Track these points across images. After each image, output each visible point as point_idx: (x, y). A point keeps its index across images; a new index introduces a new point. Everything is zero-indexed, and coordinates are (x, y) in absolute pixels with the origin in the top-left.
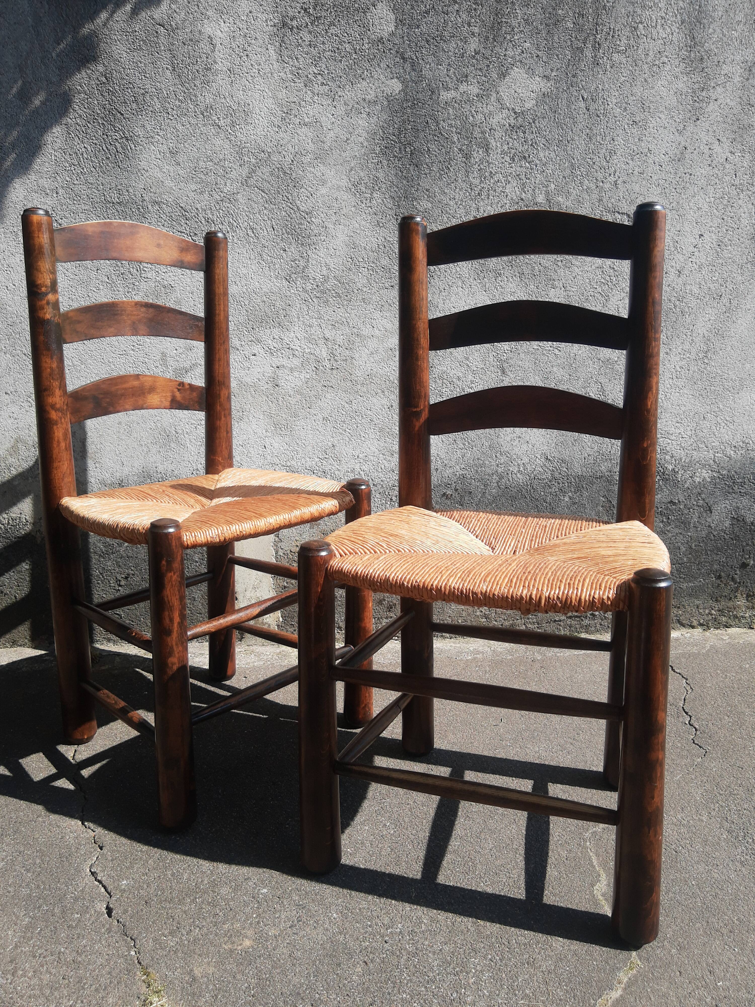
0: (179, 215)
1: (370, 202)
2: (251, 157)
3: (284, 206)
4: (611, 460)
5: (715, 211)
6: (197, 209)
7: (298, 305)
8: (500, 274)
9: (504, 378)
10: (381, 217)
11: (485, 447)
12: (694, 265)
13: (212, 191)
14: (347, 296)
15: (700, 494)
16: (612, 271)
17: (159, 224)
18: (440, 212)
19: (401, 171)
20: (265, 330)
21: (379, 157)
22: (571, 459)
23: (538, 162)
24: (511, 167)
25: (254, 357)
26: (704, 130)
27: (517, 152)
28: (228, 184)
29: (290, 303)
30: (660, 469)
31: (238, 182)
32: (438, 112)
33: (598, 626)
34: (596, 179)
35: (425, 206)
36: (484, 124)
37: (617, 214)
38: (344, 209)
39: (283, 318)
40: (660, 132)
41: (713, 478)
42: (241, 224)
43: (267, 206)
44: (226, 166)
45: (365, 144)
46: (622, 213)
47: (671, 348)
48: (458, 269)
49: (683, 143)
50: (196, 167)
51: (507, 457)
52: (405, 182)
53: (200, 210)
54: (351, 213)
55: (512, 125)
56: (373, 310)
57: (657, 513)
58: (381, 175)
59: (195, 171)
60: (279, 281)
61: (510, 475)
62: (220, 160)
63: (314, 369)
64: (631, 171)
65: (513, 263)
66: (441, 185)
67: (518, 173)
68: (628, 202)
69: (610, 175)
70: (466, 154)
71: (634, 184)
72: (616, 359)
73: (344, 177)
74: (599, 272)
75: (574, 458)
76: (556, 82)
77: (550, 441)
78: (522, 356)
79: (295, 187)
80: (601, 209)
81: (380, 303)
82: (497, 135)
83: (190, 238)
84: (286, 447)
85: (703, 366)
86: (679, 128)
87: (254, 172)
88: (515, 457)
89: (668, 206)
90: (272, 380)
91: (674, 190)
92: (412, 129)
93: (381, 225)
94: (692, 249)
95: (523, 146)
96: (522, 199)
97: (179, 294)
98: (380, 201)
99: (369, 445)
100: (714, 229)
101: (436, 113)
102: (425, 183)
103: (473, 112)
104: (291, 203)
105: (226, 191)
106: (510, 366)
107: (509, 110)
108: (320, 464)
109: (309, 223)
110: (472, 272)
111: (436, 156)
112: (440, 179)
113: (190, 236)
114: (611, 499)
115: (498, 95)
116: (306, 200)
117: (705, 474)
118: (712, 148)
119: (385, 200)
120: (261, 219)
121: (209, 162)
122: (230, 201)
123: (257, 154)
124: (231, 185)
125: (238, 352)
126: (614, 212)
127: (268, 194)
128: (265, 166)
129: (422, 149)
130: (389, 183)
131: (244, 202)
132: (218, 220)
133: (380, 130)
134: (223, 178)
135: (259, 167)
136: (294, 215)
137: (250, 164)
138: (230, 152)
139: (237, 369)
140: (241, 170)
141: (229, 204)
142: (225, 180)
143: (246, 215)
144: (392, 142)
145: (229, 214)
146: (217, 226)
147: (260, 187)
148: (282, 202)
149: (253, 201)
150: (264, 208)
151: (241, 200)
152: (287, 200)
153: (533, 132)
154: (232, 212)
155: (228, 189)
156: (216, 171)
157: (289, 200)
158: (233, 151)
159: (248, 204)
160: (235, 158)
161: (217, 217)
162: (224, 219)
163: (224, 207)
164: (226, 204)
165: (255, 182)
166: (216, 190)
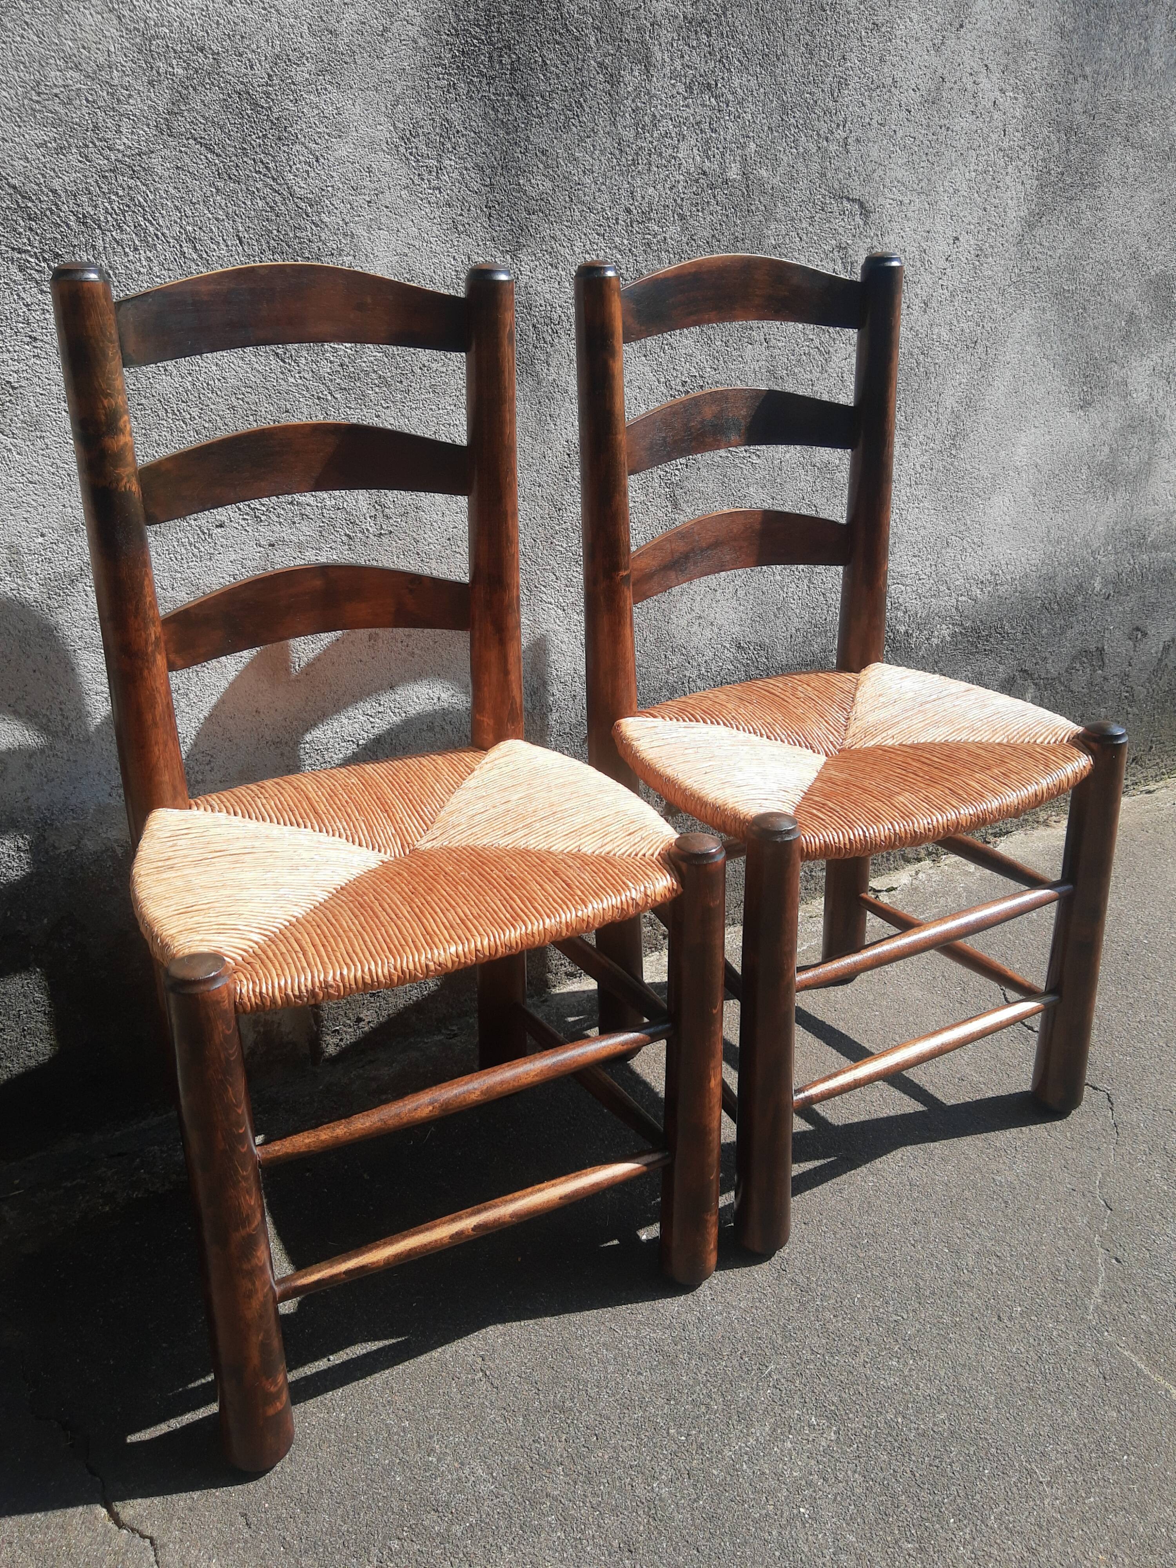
0: (9, 208)
1: (438, 177)
2: (174, 62)
3: (259, 185)
4: (826, 632)
5: (976, 195)
6: (54, 192)
7: (305, 410)
9: (677, 516)
10: (459, 212)
12: (946, 291)
13: (87, 146)
14: (401, 382)
15: (937, 663)
18: (567, 199)
19: (493, 108)
21: (450, 74)
22: (774, 641)
23: (730, 97)
24: (687, 106)
25: (219, 530)
26: (969, 47)
27: (698, 75)
28: (123, 130)
29: (289, 407)
30: (890, 634)
31: (148, 125)
34: (818, 135)
35: (541, 187)
36: (642, 11)
37: (845, 202)
38: (387, 194)
40: (910, 48)
41: (953, 635)
42: (165, 231)
43: (220, 184)
44: (116, 82)
45: (422, 42)
46: (854, 200)
47: (910, 434)
49: (940, 71)
50: (38, 85)
51: (682, 654)
52: (501, 133)
53: (63, 195)
54: (399, 201)
55: (689, 16)
56: (452, 407)
58: (456, 116)
59: (39, 94)
60: (262, 359)
61: (686, 685)
62: (100, 67)
63: (344, 538)
64: (867, 120)
66: (568, 141)
67: (698, 118)
68: (862, 179)
69: (838, 125)
70: (611, 76)
71: (870, 144)
72: (837, 462)
73: (383, 119)
75: (777, 638)
77: (744, 617)
79: (280, 139)
80: (823, 191)
82: (666, 35)
83: (43, 264)
85: (949, 460)
86: (936, 41)
87: (185, 99)
88: (693, 652)
89: (915, 186)
91: (924, 158)
92: (511, 13)
93: (461, 228)
94: (943, 263)
95: (706, 62)
96: (704, 173)
97: (32, 404)
98: (455, 175)
100: (972, 227)
102: (539, 137)
104: (274, 179)
105: (122, 148)
106: (685, 493)
108: (370, 726)
109: (317, 226)
111: (558, 77)
112: (566, 127)
113: (45, 260)
116: (307, 172)
117: (945, 631)
118: (978, 80)
119: (465, 172)
120: (210, 216)
121: (71, 72)
122: (134, 171)
123: (187, 54)
124: (132, 133)
125: (186, 524)
126: (842, 198)
127: (220, 156)
128: (208, 86)
129: (532, 61)
130: (473, 135)
131: (166, 174)
132: (109, 218)
133: (450, 12)
134: (112, 113)
135: (195, 89)
136: (283, 208)
137: (172, 80)
138: (122, 48)
139: (185, 561)
140: (153, 95)
141: (132, 178)
142: (117, 118)
143: (175, 206)
144: (475, 41)
145: (135, 205)
146: (108, 233)
147: (201, 138)
148: (254, 174)
149: (189, 172)
150: (214, 190)
151: (159, 170)
152: (264, 171)
153: (722, 34)
154: (142, 200)
155: (126, 141)
156: (91, 94)
157: (269, 170)
158: (128, 45)
159: (177, 180)
160: (135, 63)
161: (107, 212)
162: (125, 217)
163: (121, 186)
164: (125, 179)
165: (188, 126)
166: (97, 144)
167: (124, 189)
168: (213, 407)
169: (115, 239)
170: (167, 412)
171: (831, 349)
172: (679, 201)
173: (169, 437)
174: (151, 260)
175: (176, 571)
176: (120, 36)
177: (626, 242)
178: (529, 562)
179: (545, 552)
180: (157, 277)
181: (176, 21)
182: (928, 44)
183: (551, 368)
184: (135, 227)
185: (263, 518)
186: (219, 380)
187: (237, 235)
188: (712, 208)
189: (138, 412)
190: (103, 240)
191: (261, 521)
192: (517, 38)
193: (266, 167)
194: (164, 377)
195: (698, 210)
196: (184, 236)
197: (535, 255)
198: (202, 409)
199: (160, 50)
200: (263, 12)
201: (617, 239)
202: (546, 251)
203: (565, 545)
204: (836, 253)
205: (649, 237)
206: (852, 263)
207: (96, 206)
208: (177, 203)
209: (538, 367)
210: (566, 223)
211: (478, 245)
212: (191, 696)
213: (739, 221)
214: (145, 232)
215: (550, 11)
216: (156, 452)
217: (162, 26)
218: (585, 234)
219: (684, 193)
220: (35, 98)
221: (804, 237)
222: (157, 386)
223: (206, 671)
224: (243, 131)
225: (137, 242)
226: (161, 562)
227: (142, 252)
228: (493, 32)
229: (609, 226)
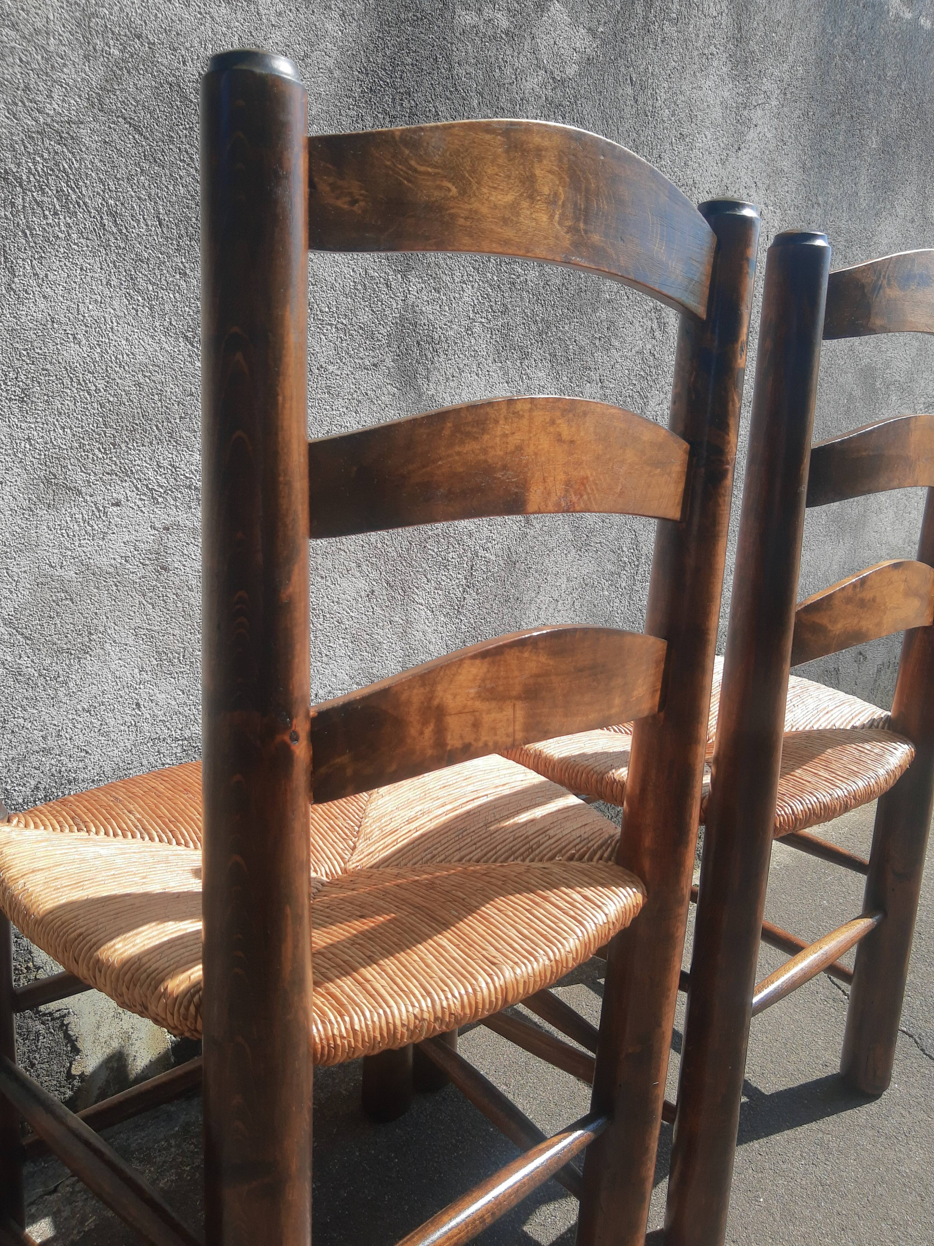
2: (111, 43)
13: (16, 104)
20: (141, 448)
21: (359, 107)
25: (115, 509)
26: (744, 165)
28: (55, 96)
29: (193, 390)
31: (80, 96)
32: (452, 44)
36: (514, 86)
39: (178, 421)
40: (705, 158)
42: (87, 200)
43: (146, 166)
44: (52, 48)
45: (337, 73)
49: (726, 180)
55: (550, 99)
56: (344, 409)
60: (172, 340)
62: (37, 31)
65: (544, 337)
76: (604, 43)
81: (355, 396)
84: (182, 698)
87: (118, 79)
90: (153, 556)
92: (412, 64)
99: (335, 670)
101: (449, 45)
103: (500, 60)
105: (51, 113)
107: (546, 72)
110: (491, 348)
115: (533, 42)
118: (750, 193)
120: (133, 194)
121: (7, 30)
122: (61, 137)
123: (125, 39)
124: (64, 100)
125: (81, 499)
127: (148, 139)
128: (141, 72)
129: (427, 109)
131: (94, 146)
132: (32, 179)
133: (362, 52)
134: (44, 78)
135: (128, 72)
137: (108, 58)
138: (61, 18)
139: (77, 538)
140: (87, 69)
141: (59, 144)
142: (49, 84)
143: (99, 178)
144: (381, 82)
145: (59, 170)
146: (29, 193)
147: (131, 118)
148: (178, 162)
149: (116, 148)
150: (139, 170)
151: (87, 141)
152: (188, 160)
153: (574, 119)
154: (66, 166)
155: (56, 107)
156: (26, 55)
157: (193, 161)
158: (68, 17)
159: (103, 154)
160: (72, 35)
161: (30, 172)
162: (47, 179)
163: (47, 149)
164: (52, 143)
165: (119, 105)
166: (27, 104)
167: (49, 153)
168: (119, 381)
169: (35, 200)
170: (72, 381)
173: (72, 407)
174: (70, 227)
175: (67, 548)
176: (61, 7)
177: (496, 278)
178: (405, 564)
179: (419, 555)
180: (75, 244)
181: (116, 5)
182: (717, 158)
183: (431, 384)
184: (57, 192)
185: (160, 500)
186: (128, 355)
187: (158, 217)
189: (43, 378)
190: (23, 199)
191: (158, 503)
192: (416, 87)
193: (191, 158)
194: (72, 345)
196: (105, 208)
197: (421, 277)
198: (108, 382)
199: (99, 28)
200: (199, 16)
201: (489, 274)
202: (431, 276)
203: (436, 550)
205: (514, 277)
206: (664, 324)
207: (19, 165)
208: (102, 176)
209: (420, 382)
211: (375, 262)
212: (71, 685)
214: (67, 199)
215: (443, 71)
216: (57, 420)
217: (102, 7)
218: (463, 266)
222: (64, 353)
223: (89, 658)
224: (172, 120)
225: (57, 206)
226: (52, 537)
227: (61, 217)
228: (396, 77)
229: (483, 263)
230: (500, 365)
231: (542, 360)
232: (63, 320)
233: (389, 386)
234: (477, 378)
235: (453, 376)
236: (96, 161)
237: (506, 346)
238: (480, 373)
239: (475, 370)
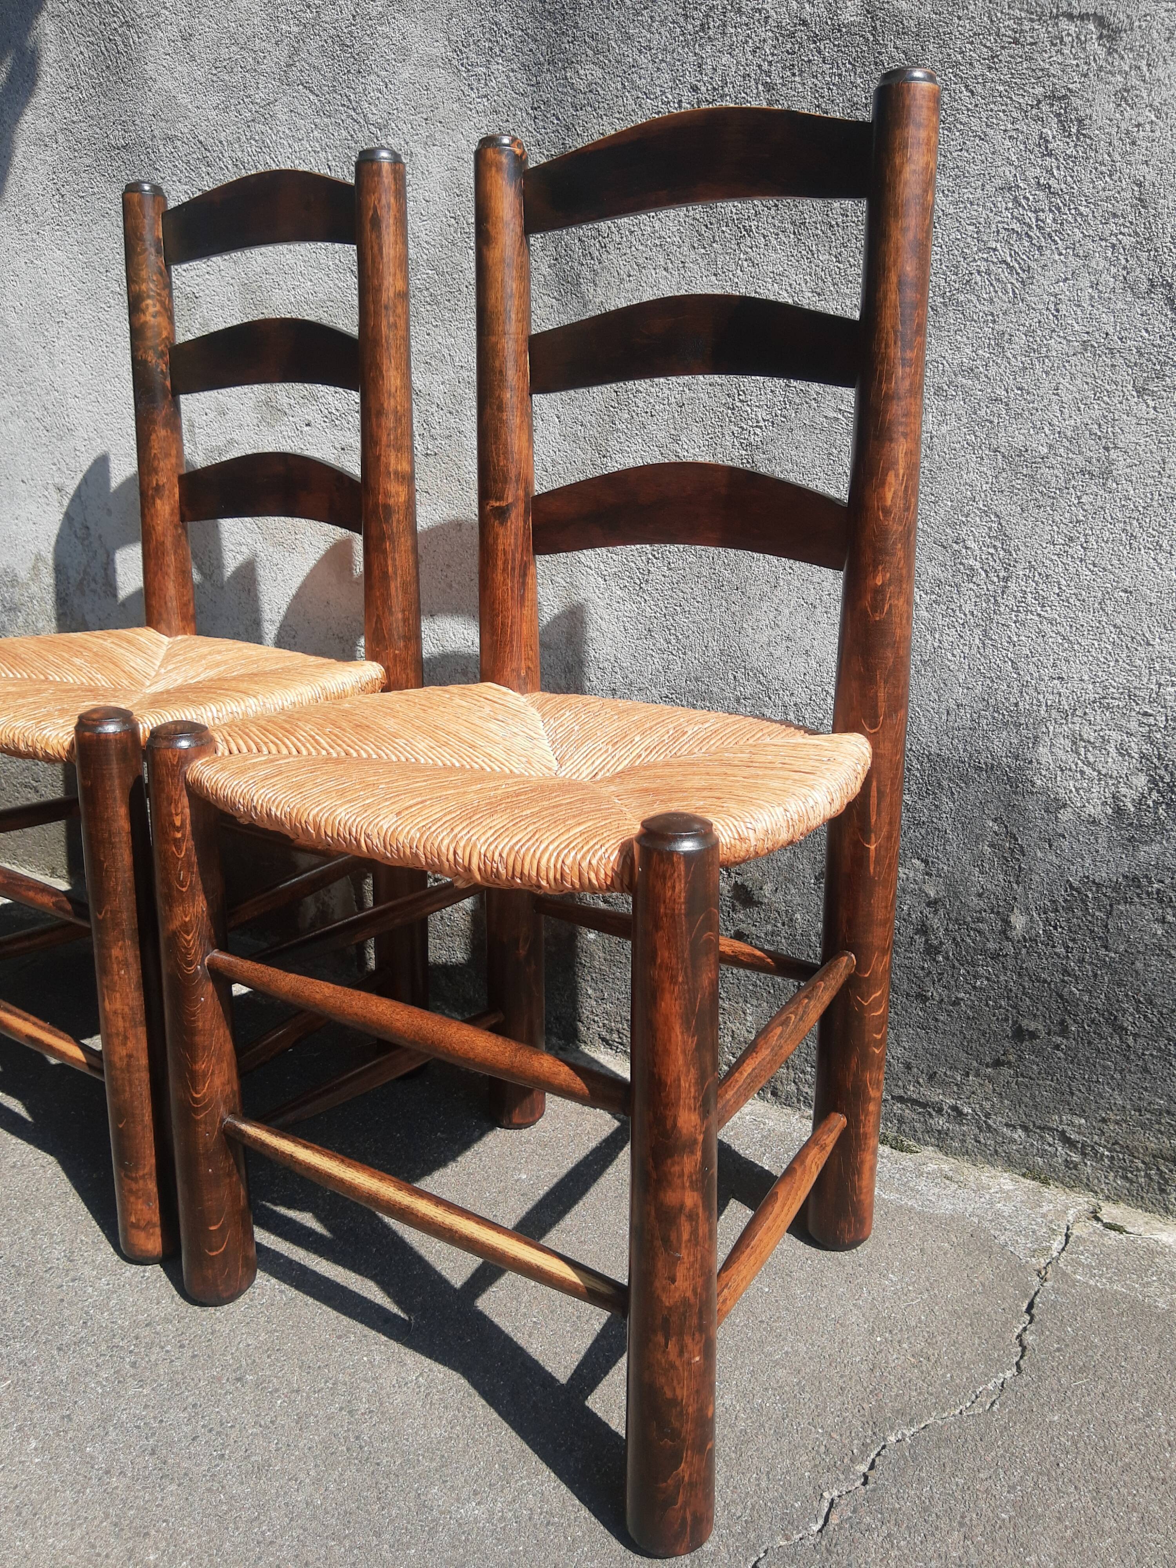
1: (486, 85)
3: (344, 117)
8: (749, 231)
10: (505, 118)
11: (711, 653)
13: (240, 103)
16: (1041, 195)
17: (175, 178)
18: (619, 86)
28: (260, 86)
31: (274, 79)
33: (970, 1143)
37: (1064, 23)
38: (441, 110)
43: (318, 120)
44: (257, 48)
46: (1083, 17)
48: (657, 225)
50: (216, 62)
51: (759, 682)
52: (549, 25)
54: (452, 115)
57: (1148, 894)
58: (504, 17)
59: (216, 68)
62: (249, 39)
66: (622, 19)
73: (439, 35)
74: (1004, 202)
75: (920, 706)
78: (799, 435)
79: (359, 72)
80: (1017, 13)
87: (297, 51)
88: (777, 685)
96: (804, 23)
98: (502, 79)
104: (354, 110)
105: (259, 100)
114: (1015, 831)
116: (378, 98)
119: (511, 74)
122: (265, 118)
124: (265, 87)
126: (1057, 17)
127: (318, 95)
128: (312, 37)
130: (520, 33)
131: (284, 117)
132: (250, 159)
134: (254, 74)
135: (304, 42)
136: (359, 135)
137: (290, 37)
138: (260, 19)
140: (278, 53)
141: (264, 125)
142: (257, 77)
143: (288, 143)
145: (265, 147)
147: (306, 82)
148: (341, 108)
149: (298, 113)
150: (313, 126)
151: (280, 115)
152: (347, 103)
154: (268, 142)
155: (261, 94)
156: (243, 61)
157: (351, 102)
158: (264, 16)
159: (290, 122)
160: (267, 30)
164: (260, 126)
165: (298, 74)
166: (245, 100)
171: (1033, 264)
172: (765, 66)
185: (337, 422)
187: (327, 164)
188: (815, 68)
191: (338, 425)
193: (349, 100)
195: (794, 75)
199: (283, 14)
204: (1045, 108)
207: (243, 151)
209: (584, 287)
210: (617, 115)
213: (859, 81)
219: (773, 54)
220: (214, 72)
221: (979, 88)
230: (703, 251)
231: (777, 234)
232: (271, 271)
233: (546, 298)
234: (665, 273)
235: (629, 276)
236: (287, 131)
237: (711, 224)
238: (670, 265)
239: (662, 263)
